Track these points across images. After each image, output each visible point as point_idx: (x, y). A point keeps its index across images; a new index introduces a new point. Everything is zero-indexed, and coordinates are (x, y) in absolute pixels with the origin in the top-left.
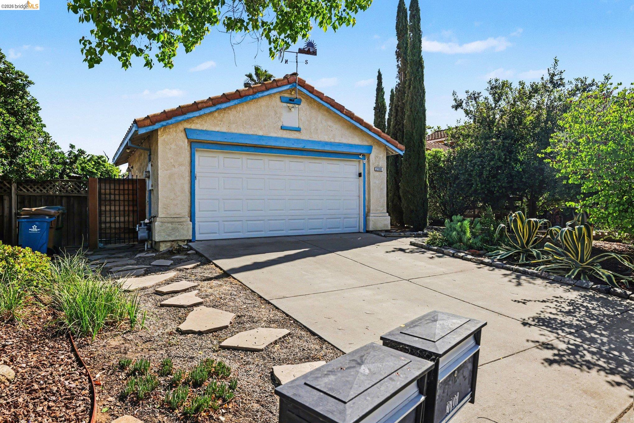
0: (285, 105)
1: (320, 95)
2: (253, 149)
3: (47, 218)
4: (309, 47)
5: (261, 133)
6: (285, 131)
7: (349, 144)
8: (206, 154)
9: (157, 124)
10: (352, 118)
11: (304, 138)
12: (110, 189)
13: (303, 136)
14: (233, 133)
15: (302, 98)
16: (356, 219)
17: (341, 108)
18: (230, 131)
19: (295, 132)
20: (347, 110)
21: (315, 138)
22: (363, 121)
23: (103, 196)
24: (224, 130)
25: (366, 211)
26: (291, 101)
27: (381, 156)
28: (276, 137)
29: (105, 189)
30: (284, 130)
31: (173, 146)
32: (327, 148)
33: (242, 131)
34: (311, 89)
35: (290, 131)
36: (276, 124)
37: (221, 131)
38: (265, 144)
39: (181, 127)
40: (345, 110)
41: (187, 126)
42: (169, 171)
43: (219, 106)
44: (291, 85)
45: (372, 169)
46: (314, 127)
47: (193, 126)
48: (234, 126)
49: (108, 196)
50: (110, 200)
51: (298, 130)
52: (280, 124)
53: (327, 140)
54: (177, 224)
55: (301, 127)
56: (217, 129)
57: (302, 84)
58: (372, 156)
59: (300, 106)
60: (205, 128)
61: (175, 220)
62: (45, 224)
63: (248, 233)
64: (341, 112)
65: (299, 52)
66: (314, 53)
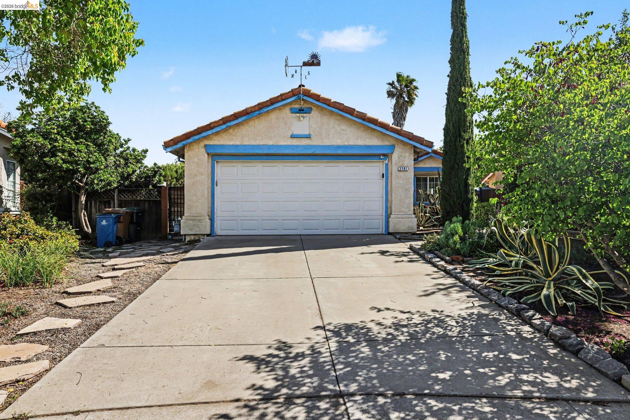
0: (294, 115)
1: (327, 102)
2: (265, 157)
3: (113, 215)
4: (312, 60)
5: (271, 143)
6: (295, 140)
7: (368, 146)
8: (227, 164)
9: (179, 144)
10: (364, 120)
11: (315, 143)
12: (177, 195)
13: (315, 142)
14: (245, 146)
15: (313, 107)
16: (379, 220)
17: (351, 111)
18: (242, 144)
19: (305, 139)
20: (358, 112)
21: (327, 142)
22: (377, 120)
23: (173, 200)
24: (238, 143)
25: (389, 212)
26: (301, 111)
27: (407, 155)
28: (285, 145)
29: (174, 195)
30: (294, 138)
31: (196, 160)
32: (340, 152)
33: (254, 143)
34: (317, 97)
35: (300, 139)
36: (286, 134)
37: (235, 144)
38: (274, 152)
39: (202, 144)
40: (355, 113)
41: (207, 142)
42: (192, 180)
43: (228, 124)
44: (297, 96)
45: (395, 169)
46: (325, 133)
47: (211, 143)
48: (246, 139)
49: (176, 200)
50: (178, 203)
51: (308, 137)
52: (290, 133)
53: (340, 144)
54: (197, 221)
55: (312, 133)
56: (231, 143)
57: (307, 93)
58: (395, 156)
59: (311, 115)
60: (221, 143)
61: (196, 219)
62: (111, 220)
63: (263, 231)
64: (352, 115)
65: (303, 65)
66: (318, 64)
